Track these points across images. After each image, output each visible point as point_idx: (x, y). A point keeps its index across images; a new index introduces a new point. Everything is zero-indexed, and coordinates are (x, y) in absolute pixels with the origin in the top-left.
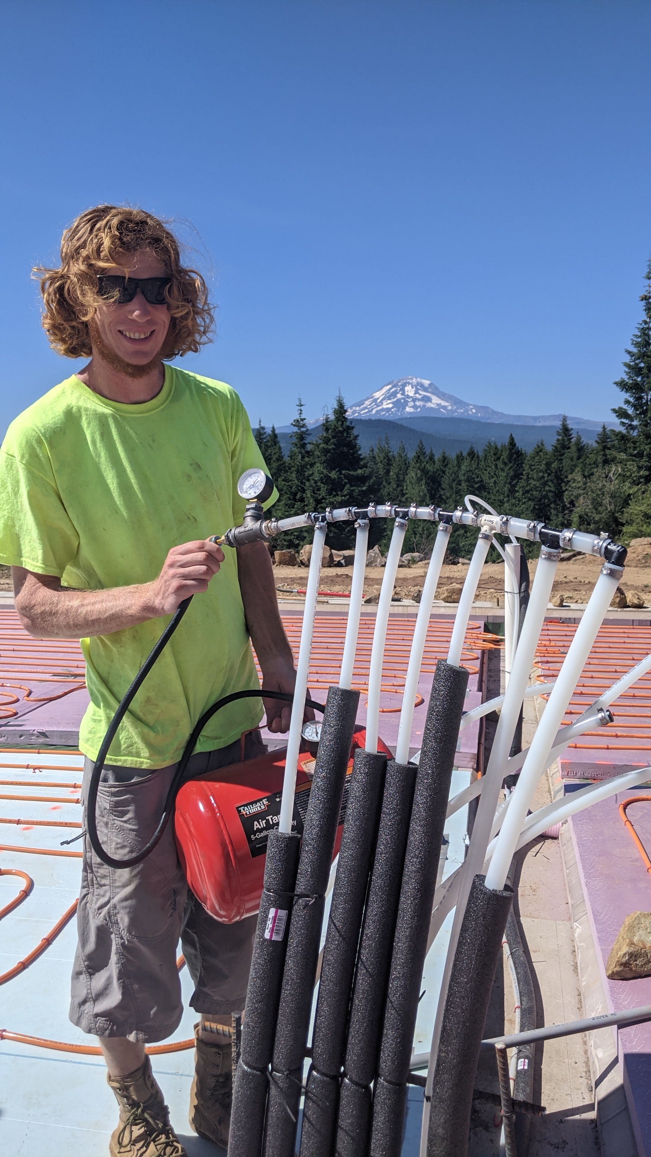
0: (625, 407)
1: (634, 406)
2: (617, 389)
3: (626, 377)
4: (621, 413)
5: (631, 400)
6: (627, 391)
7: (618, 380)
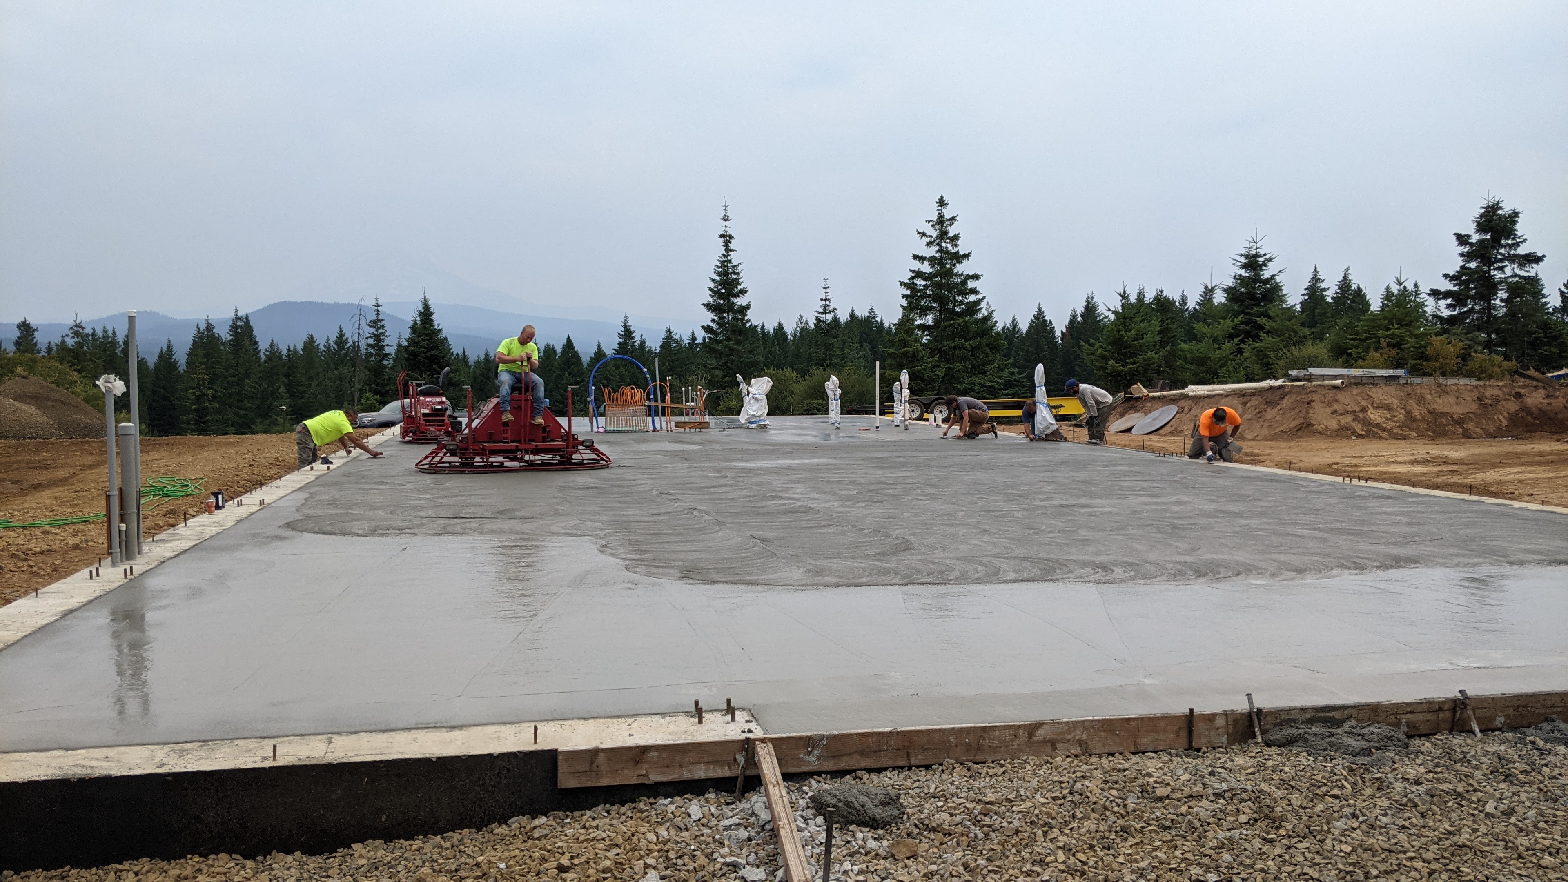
0: (712, 324)
1: (718, 323)
2: (705, 309)
3: (711, 300)
4: (707, 329)
5: (716, 318)
6: (713, 311)
7: (705, 302)
